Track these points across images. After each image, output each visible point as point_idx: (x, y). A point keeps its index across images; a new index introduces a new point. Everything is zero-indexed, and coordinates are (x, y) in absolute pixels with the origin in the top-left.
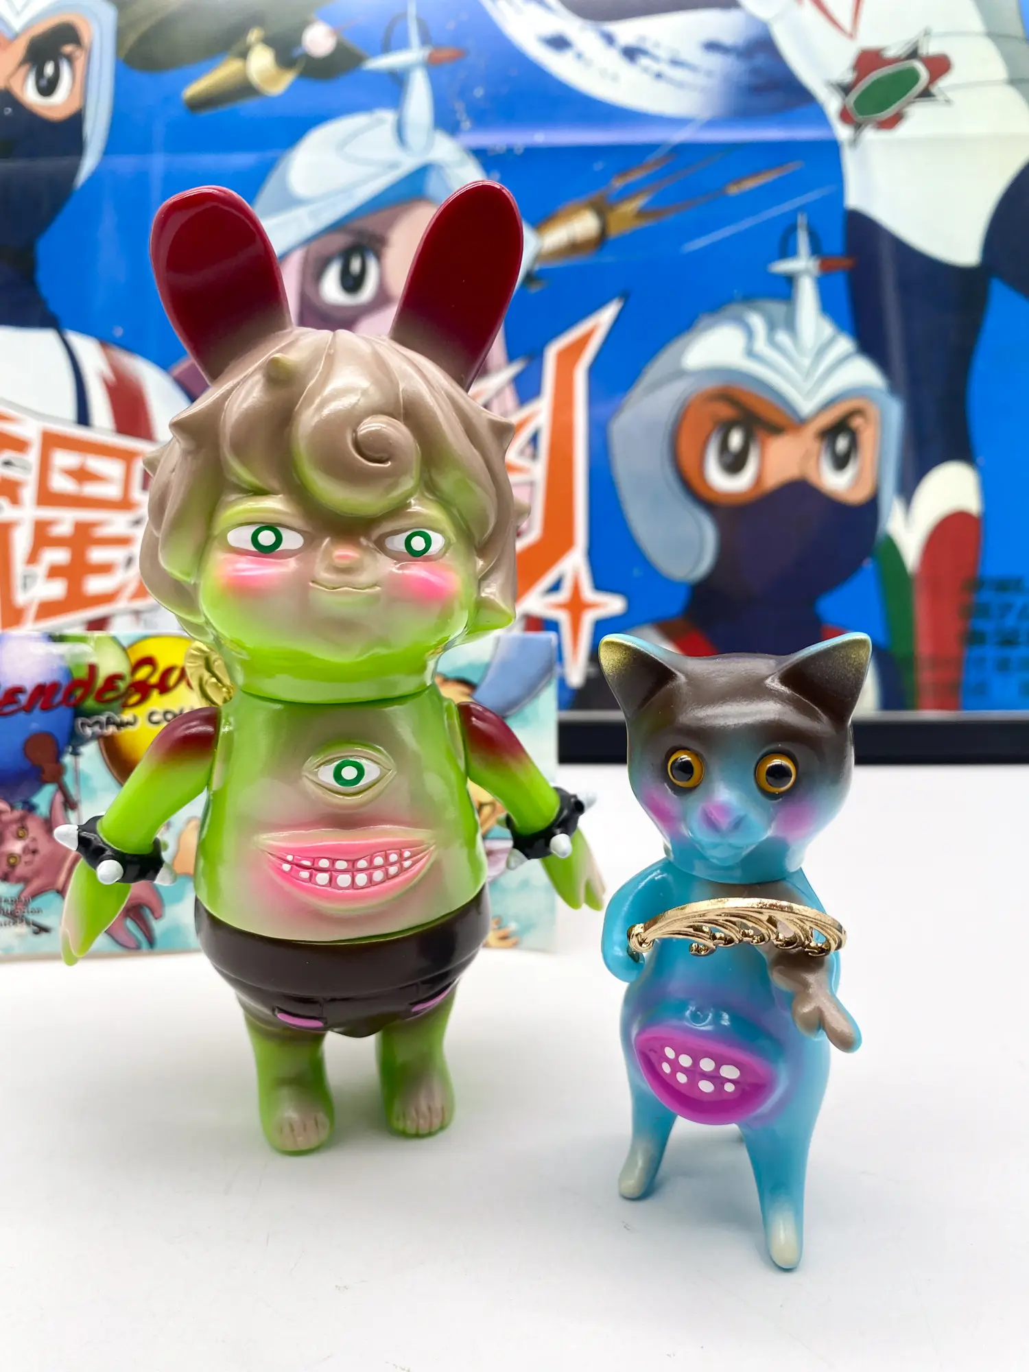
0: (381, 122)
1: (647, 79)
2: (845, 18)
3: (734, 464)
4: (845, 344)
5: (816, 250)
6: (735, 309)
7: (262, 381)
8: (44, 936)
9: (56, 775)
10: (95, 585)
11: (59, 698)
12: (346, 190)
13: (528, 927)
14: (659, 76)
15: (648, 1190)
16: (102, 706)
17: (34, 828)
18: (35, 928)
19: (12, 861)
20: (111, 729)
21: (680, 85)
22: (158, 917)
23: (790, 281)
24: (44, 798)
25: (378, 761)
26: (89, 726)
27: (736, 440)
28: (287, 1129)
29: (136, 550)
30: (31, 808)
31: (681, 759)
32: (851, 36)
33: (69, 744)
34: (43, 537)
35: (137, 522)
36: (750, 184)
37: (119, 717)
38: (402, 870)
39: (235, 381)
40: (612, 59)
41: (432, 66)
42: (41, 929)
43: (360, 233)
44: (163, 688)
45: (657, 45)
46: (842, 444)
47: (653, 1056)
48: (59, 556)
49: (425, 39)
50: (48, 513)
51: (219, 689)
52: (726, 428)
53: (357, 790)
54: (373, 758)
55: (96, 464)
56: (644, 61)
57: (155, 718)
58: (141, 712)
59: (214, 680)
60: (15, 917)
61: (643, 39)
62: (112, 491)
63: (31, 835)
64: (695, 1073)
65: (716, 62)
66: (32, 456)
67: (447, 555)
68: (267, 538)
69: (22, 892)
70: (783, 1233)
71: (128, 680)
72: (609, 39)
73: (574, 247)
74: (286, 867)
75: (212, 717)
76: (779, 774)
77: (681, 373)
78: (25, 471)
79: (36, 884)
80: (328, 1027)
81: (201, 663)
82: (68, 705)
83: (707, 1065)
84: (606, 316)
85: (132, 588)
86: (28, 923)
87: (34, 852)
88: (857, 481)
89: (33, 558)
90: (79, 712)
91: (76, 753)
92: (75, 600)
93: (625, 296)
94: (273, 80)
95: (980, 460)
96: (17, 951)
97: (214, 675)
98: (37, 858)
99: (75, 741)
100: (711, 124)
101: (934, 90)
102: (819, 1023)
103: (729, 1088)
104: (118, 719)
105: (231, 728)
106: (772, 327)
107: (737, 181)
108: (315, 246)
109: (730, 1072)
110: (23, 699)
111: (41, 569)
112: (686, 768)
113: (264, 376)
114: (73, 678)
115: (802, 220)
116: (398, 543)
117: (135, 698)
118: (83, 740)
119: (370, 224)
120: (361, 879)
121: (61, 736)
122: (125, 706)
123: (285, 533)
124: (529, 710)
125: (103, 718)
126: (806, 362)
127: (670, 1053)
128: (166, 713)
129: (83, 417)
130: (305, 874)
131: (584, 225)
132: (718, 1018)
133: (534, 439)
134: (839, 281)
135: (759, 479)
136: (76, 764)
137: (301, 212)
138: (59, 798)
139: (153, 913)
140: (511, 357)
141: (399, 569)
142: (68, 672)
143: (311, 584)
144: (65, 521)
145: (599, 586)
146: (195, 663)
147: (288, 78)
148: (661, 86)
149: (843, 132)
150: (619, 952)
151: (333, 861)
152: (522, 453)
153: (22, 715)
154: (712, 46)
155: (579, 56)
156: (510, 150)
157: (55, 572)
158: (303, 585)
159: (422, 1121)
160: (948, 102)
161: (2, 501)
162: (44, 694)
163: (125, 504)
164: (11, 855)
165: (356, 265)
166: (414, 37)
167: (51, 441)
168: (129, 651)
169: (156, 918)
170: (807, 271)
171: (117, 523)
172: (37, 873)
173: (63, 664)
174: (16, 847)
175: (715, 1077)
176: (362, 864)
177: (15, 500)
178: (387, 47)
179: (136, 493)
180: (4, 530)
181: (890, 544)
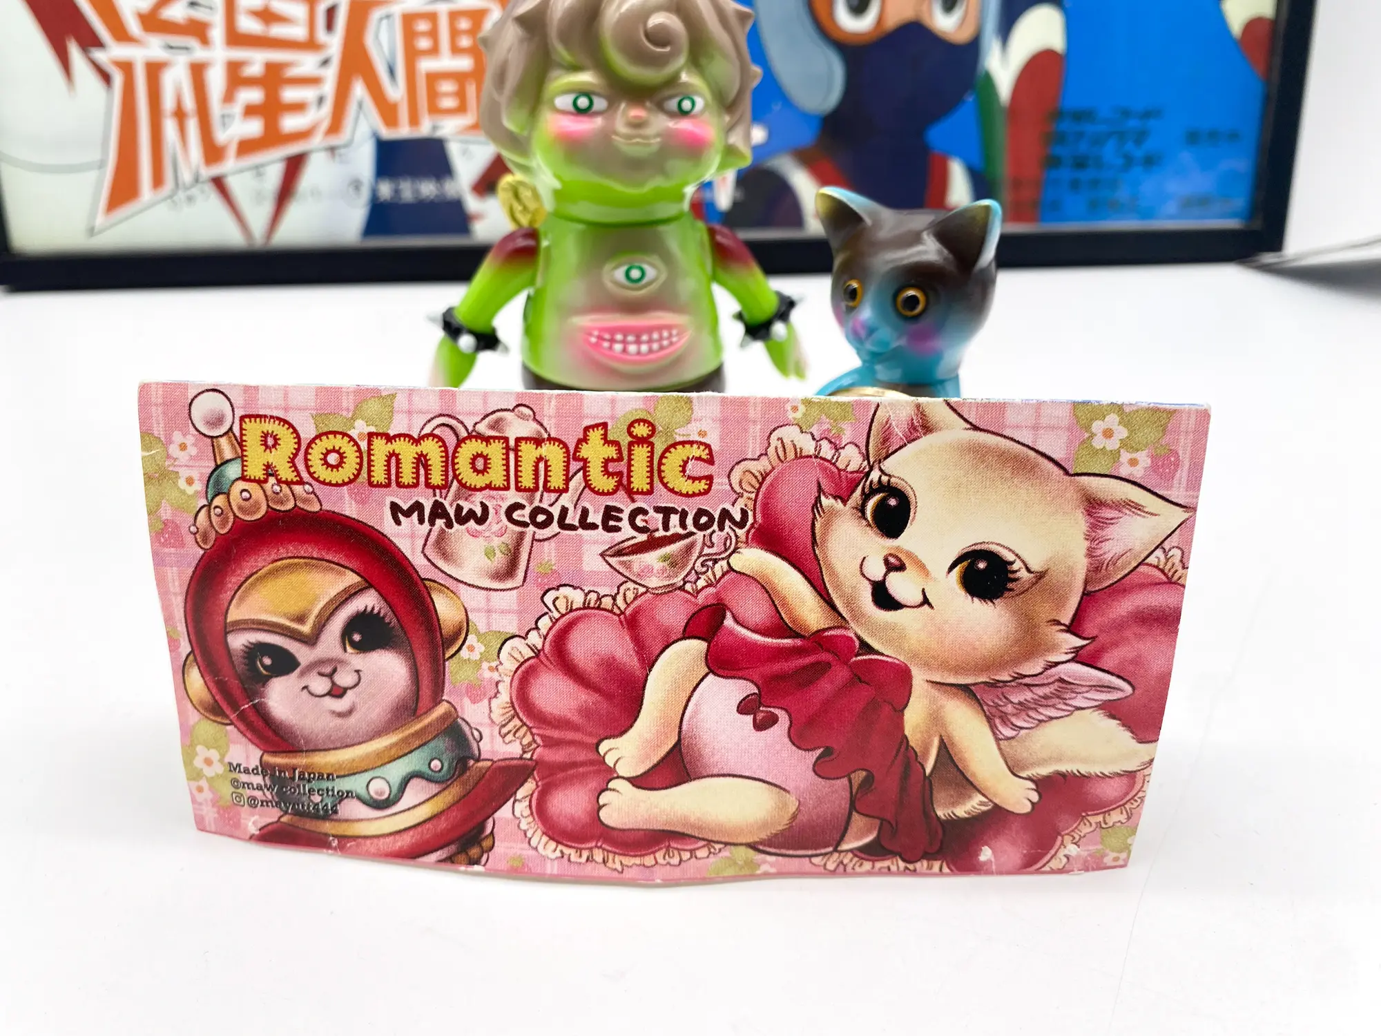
3: (859, 6)
10: (290, 123)
25: (655, 265)
29: (329, 88)
31: (853, 286)
34: (236, 77)
35: (325, 62)
48: (254, 95)
50: (239, 54)
53: (642, 285)
54: (651, 263)
55: (280, 5)
62: (298, 32)
67: (706, 113)
68: (583, 102)
75: (533, 234)
78: (213, 11)
85: (325, 125)
88: (963, 22)
89: (229, 97)
92: (272, 137)
105: (548, 243)
111: (237, 109)
116: (673, 105)
123: (595, 98)
135: (881, 19)
144: (256, 61)
157: (250, 111)
161: (193, 42)
163: (311, 44)
171: (306, 64)
177: (205, 41)
179: (321, 35)
180: (198, 71)
181: (988, 79)
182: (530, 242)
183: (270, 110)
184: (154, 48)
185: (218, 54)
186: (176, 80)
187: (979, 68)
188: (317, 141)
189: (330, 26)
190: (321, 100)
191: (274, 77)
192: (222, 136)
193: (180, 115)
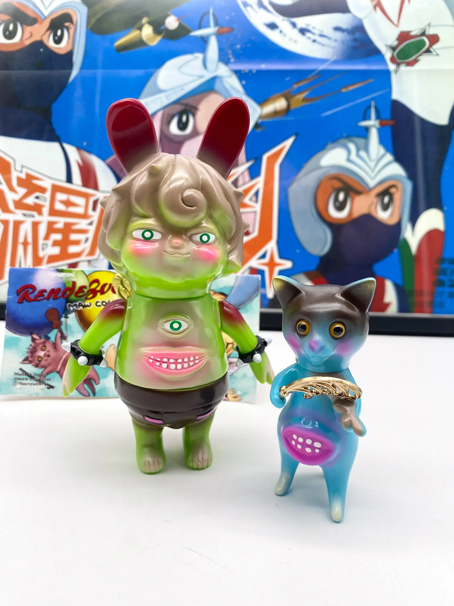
0: (197, 58)
1: (309, 42)
2: (395, 18)
3: (340, 207)
4: (389, 157)
5: (378, 117)
6: (343, 141)
7: (147, 174)
8: (51, 389)
9: (58, 326)
10: (72, 249)
11: (60, 294)
12: (181, 87)
13: (245, 394)
14: (314, 41)
15: (286, 492)
16: (77, 299)
17: (49, 347)
18: (48, 386)
19: (39, 359)
20: (81, 308)
21: (323, 45)
22: (97, 384)
23: (367, 129)
24: (53, 334)
25: (187, 322)
26: (72, 306)
27: (341, 196)
28: (147, 464)
29: (90, 235)
30: (48, 338)
31: (302, 324)
32: (397, 26)
33: (64, 313)
34: (51, 229)
35: (91, 224)
36: (351, 88)
37: (84, 303)
38: (195, 364)
39: (137, 173)
40: (295, 33)
41: (219, 34)
42: (51, 387)
43: (186, 105)
44: (102, 292)
45: (314, 28)
46: (386, 199)
47: (289, 438)
48: (58, 237)
49: (216, 24)
50: (53, 219)
51: (126, 292)
52: (338, 191)
53: (179, 332)
54: (185, 320)
55: (74, 199)
56: (308, 35)
57: (98, 304)
58: (93, 301)
59: (124, 289)
60: (40, 382)
61: (308, 25)
62: (80, 210)
63: (48, 349)
64: (304, 445)
65: (339, 35)
66: (48, 195)
67: (216, 243)
68: (147, 234)
69: (43, 371)
70: (337, 509)
71: (88, 288)
72: (294, 25)
73: (276, 113)
74: (151, 361)
75: (124, 303)
76: (338, 330)
77: (320, 167)
78: (45, 201)
79: (49, 369)
80: (165, 424)
81: (119, 282)
82: (64, 298)
83: (309, 442)
84: (289, 142)
85: (87, 251)
86: (45, 384)
87: (49, 356)
88: (391, 215)
89: (47, 237)
90: (68, 301)
91: (66, 317)
92: (64, 255)
93: (297, 134)
94: (152, 39)
95: (445, 208)
96: (41, 395)
97: (124, 287)
98: (49, 358)
99: (66, 312)
100: (335, 62)
101: (431, 49)
102: (350, 425)
103: (317, 451)
104: (83, 304)
105: (131, 307)
106: (358, 150)
107: (346, 87)
108: (167, 110)
109: (317, 445)
110: (46, 294)
111: (50, 242)
112: (304, 327)
113: (148, 173)
114: (66, 287)
115: (373, 104)
116: (197, 238)
117: (91, 296)
118: (70, 312)
119: (190, 101)
120: (179, 366)
121: (60, 310)
122: (87, 299)
123: (154, 232)
124: (248, 306)
125: (78, 303)
126: (372, 164)
127: (295, 437)
128: (103, 302)
129: (69, 179)
130: (158, 364)
131: (281, 104)
132: (314, 424)
133: (257, 194)
134: (388, 131)
135: (350, 213)
136: (66, 321)
137: (162, 95)
138: (59, 335)
139: (95, 382)
140: (248, 160)
141: (197, 248)
142: (64, 284)
143: (164, 252)
144: (60, 222)
145: (281, 257)
146: (117, 282)
147: (159, 38)
148: (315, 45)
149: (392, 67)
150: (276, 397)
151: (169, 359)
152: (251, 199)
153: (45, 301)
154: (337, 29)
155: (281, 32)
156: (250, 71)
157: (56, 243)
158: (160, 253)
159: (199, 463)
160: (437, 55)
161: (35, 213)
162: (54, 293)
163: (85, 216)
164: (40, 357)
165: (184, 118)
166: (212, 23)
167: (56, 189)
168: (88, 277)
169: (96, 384)
170: (374, 126)
171: (82, 224)
172: (50, 364)
173: (62, 281)
174: (42, 354)
175: (312, 447)
176: (180, 361)
177: (40, 213)
178: (200, 27)
179: (90, 212)
180: (35, 226)
181: (406, 243)
182: (123, 307)
183: (64, 244)
184: (18, 215)
185: (45, 218)
186: (26, 229)
187: (401, 237)
188: (83, 257)
189: (94, 209)
190: (87, 240)
191: (68, 229)
192: (41, 254)
193: (25, 244)
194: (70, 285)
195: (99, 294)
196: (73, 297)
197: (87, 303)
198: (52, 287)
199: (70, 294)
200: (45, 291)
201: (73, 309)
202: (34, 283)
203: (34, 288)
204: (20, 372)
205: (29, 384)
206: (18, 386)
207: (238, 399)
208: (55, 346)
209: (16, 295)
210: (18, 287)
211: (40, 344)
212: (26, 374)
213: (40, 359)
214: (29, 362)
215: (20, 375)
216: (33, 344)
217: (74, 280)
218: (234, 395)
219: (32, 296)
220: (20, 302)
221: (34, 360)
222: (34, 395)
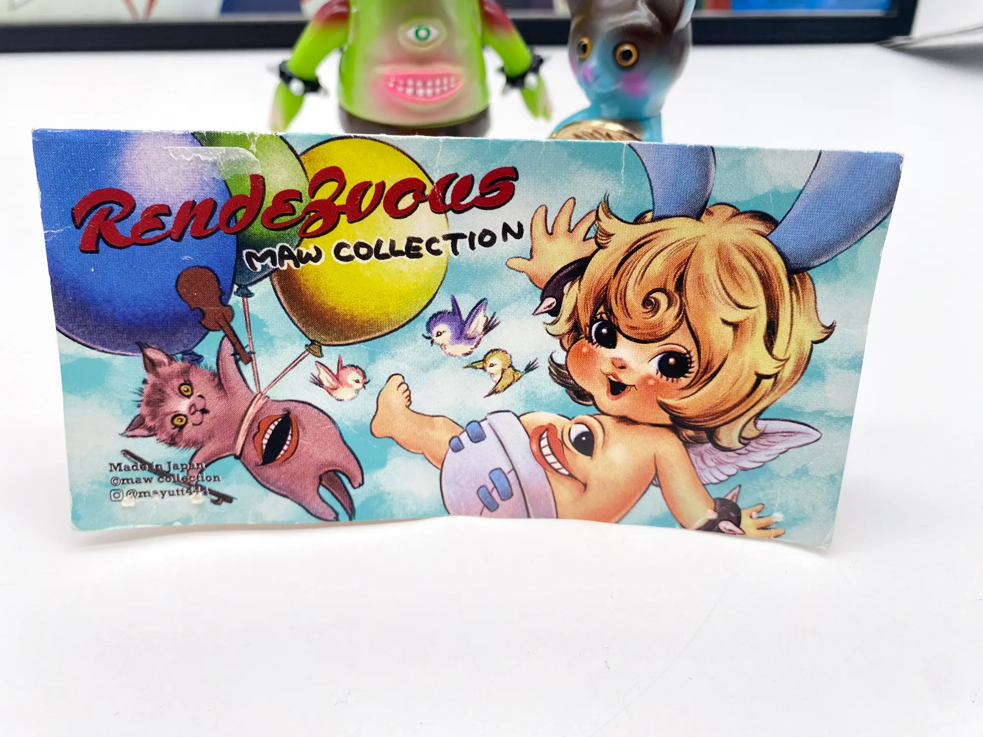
8: (225, 505)
9: (224, 322)
11: (216, 220)
16: (273, 233)
17: (201, 384)
18: (216, 498)
19: (177, 422)
20: (289, 264)
22: (356, 485)
26: (259, 260)
30: (195, 359)
31: (584, 42)
33: (235, 283)
37: (296, 248)
42: (222, 498)
44: (356, 215)
57: (344, 252)
58: (327, 243)
60: (190, 485)
69: (193, 457)
71: (307, 200)
79: (210, 448)
82: (229, 232)
86: (206, 491)
87: (204, 411)
90: (243, 241)
91: (245, 294)
98: (207, 417)
99: (242, 278)
104: (295, 252)
110: (169, 222)
112: (585, 48)
114: (232, 195)
117: (318, 225)
118: (254, 278)
121: (223, 270)
122: (305, 234)
125: (276, 250)
128: (359, 245)
136: (245, 305)
138: (228, 348)
139: (350, 481)
142: (225, 186)
153: (169, 242)
162: (195, 215)
164: (177, 416)
168: (305, 159)
169: (354, 487)
172: (211, 436)
173: (216, 175)
174: (183, 406)
194: (245, 188)
195: (344, 218)
196: (257, 228)
197: (308, 247)
198: (188, 197)
199: (250, 220)
200: (165, 210)
201: (264, 268)
202: (125, 185)
203: (127, 201)
204: (126, 462)
205: (155, 493)
206: (128, 502)
207: (773, 532)
208: (219, 380)
209: (71, 226)
210: (75, 199)
211: (170, 376)
212: (144, 464)
213: (179, 423)
214: (146, 433)
215: (127, 469)
216: (151, 378)
217: (259, 171)
218: (763, 522)
219: (125, 228)
220: (90, 248)
221: (162, 425)
222: (177, 524)
